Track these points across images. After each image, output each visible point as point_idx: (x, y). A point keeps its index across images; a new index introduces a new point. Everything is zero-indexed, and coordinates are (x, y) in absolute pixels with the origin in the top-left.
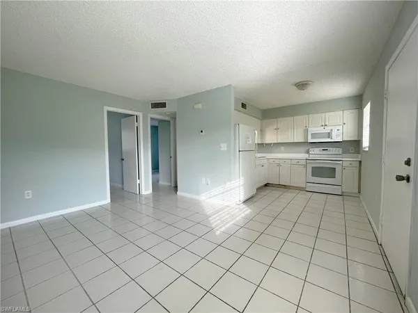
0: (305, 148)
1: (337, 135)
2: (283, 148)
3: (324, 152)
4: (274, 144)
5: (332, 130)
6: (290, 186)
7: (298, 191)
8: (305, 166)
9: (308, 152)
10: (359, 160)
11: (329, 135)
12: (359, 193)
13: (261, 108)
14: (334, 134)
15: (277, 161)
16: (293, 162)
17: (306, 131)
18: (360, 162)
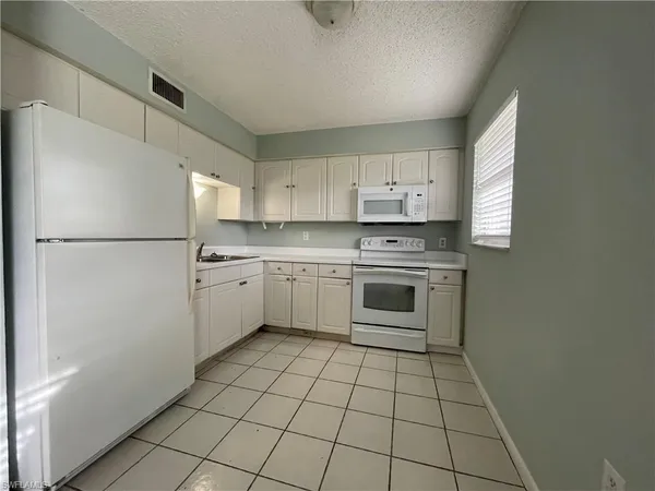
0: (352, 237)
1: (418, 208)
2: (306, 236)
3: (391, 247)
4: (286, 223)
5: (406, 195)
6: (316, 332)
7: (335, 345)
8: (350, 281)
9: (357, 246)
10: (462, 266)
11: (401, 206)
12: (461, 344)
13: (256, 134)
14: (411, 203)
15: (287, 269)
16: (325, 270)
17: (354, 195)
18: (465, 272)
